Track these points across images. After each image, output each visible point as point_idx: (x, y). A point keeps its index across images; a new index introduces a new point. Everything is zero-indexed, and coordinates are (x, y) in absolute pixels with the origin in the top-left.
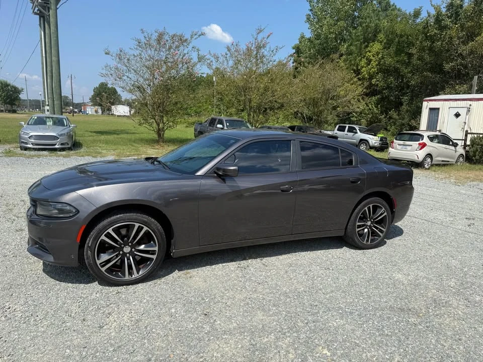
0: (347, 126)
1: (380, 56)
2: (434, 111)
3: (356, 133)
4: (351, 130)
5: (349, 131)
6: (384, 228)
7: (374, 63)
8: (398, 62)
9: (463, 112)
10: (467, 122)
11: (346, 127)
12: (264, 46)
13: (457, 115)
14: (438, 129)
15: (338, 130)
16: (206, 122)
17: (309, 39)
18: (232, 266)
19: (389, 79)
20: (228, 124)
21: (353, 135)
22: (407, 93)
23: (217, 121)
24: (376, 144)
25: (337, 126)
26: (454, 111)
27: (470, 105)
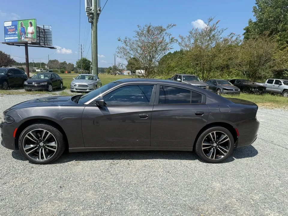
0: (275, 80)
3: (281, 85)
4: (277, 82)
5: (275, 83)
6: (227, 149)
11: (273, 80)
12: (214, 29)
15: (267, 83)
16: (172, 77)
17: (255, 23)
18: (108, 162)
20: (184, 78)
21: (278, 87)
23: (178, 76)
25: (267, 80)
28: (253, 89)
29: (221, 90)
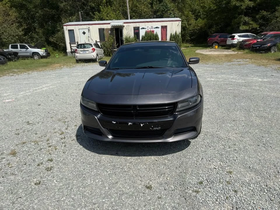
2: (71, 32)
5: (21, 48)
9: (86, 31)
10: (89, 36)
11: (17, 45)
13: (84, 33)
14: (76, 41)
15: (12, 48)
21: (26, 51)
24: (44, 54)
25: (10, 46)
26: (82, 31)
27: (89, 27)
28: (9, 56)
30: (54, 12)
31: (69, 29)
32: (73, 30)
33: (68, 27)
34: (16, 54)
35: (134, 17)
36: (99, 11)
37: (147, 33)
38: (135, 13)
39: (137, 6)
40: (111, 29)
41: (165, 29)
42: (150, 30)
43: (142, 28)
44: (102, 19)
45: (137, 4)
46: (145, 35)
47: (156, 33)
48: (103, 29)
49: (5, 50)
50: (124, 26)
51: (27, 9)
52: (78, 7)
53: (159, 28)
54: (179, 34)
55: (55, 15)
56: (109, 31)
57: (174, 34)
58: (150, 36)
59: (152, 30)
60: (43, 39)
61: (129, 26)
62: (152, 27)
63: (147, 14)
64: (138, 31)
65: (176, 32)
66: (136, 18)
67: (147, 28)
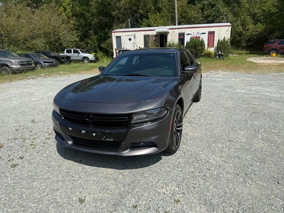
1: (71, 6)
2: (118, 38)
3: (79, 53)
5: (74, 53)
7: (69, 10)
8: (83, 9)
9: (132, 38)
10: (135, 42)
11: (71, 50)
13: (130, 40)
14: (122, 47)
15: (67, 52)
19: (81, 20)
21: (78, 55)
22: (92, 29)
24: (93, 59)
25: (66, 50)
26: (128, 37)
27: (135, 34)
28: (63, 60)
29: (43, 64)
30: (107, 20)
31: (117, 36)
32: (120, 37)
33: (116, 33)
34: (68, 58)
35: (182, 23)
36: (147, 18)
37: (192, 39)
38: (184, 19)
39: (186, 12)
40: (156, 36)
41: (212, 35)
42: (195, 36)
43: (188, 34)
44: (149, 26)
45: (187, 10)
46: (190, 41)
47: (202, 39)
48: (148, 36)
49: (61, 54)
50: (169, 32)
51: (85, 18)
52: (129, 15)
53: (206, 34)
54: (228, 41)
55: (108, 22)
56: (154, 38)
57: (223, 40)
58: (195, 42)
59: (198, 36)
60: (97, 45)
61: (174, 32)
62: (198, 33)
63: (197, 20)
64: (183, 37)
65: (224, 38)
66: (185, 24)
67: (193, 34)
